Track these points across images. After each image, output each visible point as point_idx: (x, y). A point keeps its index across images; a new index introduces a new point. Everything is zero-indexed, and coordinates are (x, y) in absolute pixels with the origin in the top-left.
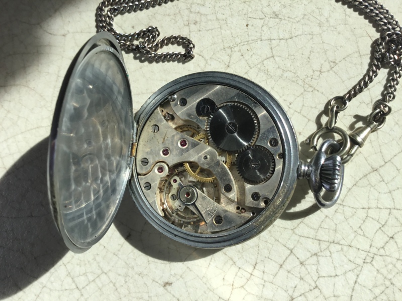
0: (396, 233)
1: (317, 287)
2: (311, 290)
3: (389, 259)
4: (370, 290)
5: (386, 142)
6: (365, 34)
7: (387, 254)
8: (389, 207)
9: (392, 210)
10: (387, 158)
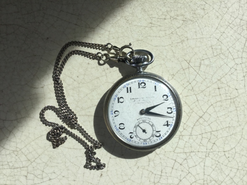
0: (215, 141)
1: (189, 172)
2: (187, 175)
3: (215, 153)
4: (211, 167)
5: (203, 104)
6: (183, 60)
7: (214, 151)
8: (210, 131)
9: (212, 132)
10: (205, 111)
